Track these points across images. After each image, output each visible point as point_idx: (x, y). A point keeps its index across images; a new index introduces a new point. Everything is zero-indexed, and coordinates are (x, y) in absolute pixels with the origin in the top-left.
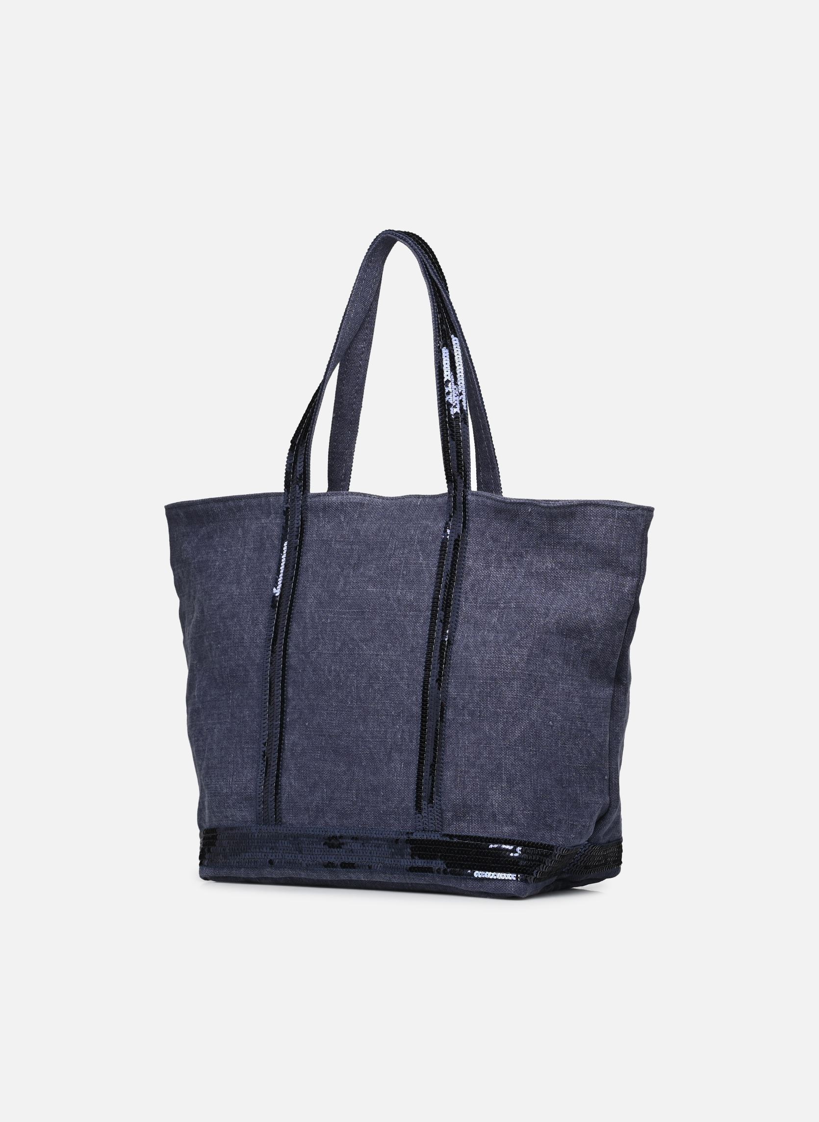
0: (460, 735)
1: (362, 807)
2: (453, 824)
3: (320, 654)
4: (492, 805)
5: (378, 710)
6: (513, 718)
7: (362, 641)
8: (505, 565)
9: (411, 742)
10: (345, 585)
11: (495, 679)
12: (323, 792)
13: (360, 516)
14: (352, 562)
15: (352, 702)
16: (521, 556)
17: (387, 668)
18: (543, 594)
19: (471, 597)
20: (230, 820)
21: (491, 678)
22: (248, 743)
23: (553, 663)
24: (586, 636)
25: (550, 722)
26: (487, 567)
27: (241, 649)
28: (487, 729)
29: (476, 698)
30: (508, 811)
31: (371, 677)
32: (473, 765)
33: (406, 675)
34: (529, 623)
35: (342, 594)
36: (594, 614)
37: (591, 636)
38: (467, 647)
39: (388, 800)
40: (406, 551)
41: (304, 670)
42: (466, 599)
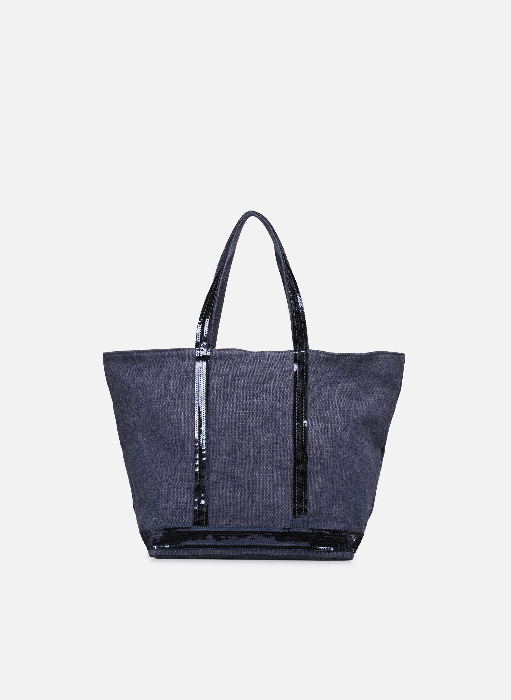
0: (316, 477)
1: (260, 515)
2: (313, 523)
3: (230, 435)
4: (335, 513)
5: (266, 464)
6: (345, 468)
7: (255, 428)
8: (328, 388)
9: (288, 480)
10: (239, 397)
11: (335, 448)
12: (235, 508)
13: (241, 361)
14: (241, 386)
15: (250, 460)
16: (338, 383)
17: (271, 442)
18: (351, 403)
19: (313, 405)
20: (174, 524)
21: (333, 447)
22: (186, 481)
23: (361, 439)
24: (374, 425)
25: (363, 470)
26: (320, 389)
27: (180, 431)
28: (331, 473)
29: (325, 457)
30: (343, 516)
31: (262, 447)
32: (325, 492)
33: (282, 446)
34: (349, 418)
35: (238, 403)
36: (379, 412)
37: (377, 425)
38: (316, 431)
39: (276, 512)
40: (272, 380)
41: (219, 443)
42: (311, 406)
